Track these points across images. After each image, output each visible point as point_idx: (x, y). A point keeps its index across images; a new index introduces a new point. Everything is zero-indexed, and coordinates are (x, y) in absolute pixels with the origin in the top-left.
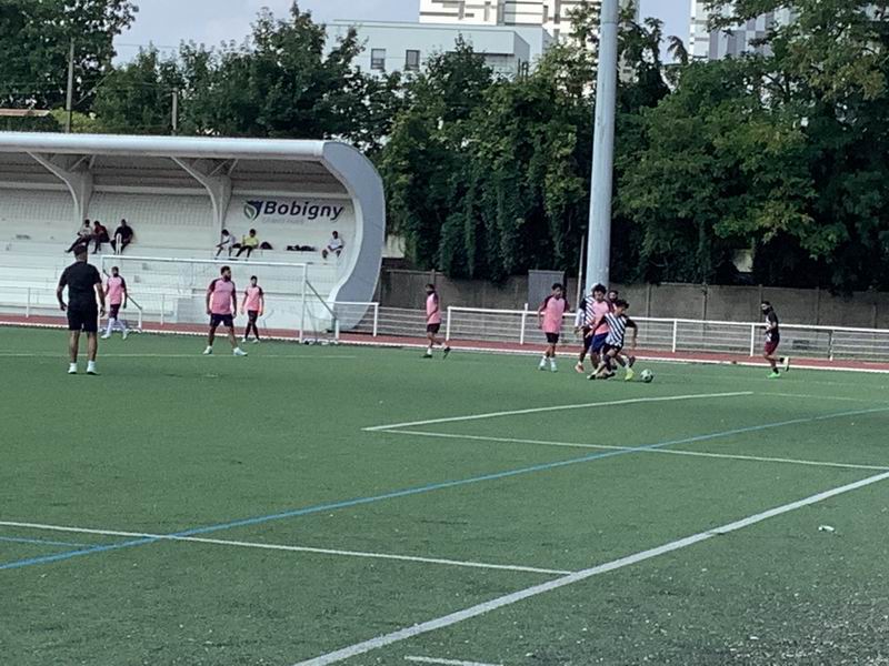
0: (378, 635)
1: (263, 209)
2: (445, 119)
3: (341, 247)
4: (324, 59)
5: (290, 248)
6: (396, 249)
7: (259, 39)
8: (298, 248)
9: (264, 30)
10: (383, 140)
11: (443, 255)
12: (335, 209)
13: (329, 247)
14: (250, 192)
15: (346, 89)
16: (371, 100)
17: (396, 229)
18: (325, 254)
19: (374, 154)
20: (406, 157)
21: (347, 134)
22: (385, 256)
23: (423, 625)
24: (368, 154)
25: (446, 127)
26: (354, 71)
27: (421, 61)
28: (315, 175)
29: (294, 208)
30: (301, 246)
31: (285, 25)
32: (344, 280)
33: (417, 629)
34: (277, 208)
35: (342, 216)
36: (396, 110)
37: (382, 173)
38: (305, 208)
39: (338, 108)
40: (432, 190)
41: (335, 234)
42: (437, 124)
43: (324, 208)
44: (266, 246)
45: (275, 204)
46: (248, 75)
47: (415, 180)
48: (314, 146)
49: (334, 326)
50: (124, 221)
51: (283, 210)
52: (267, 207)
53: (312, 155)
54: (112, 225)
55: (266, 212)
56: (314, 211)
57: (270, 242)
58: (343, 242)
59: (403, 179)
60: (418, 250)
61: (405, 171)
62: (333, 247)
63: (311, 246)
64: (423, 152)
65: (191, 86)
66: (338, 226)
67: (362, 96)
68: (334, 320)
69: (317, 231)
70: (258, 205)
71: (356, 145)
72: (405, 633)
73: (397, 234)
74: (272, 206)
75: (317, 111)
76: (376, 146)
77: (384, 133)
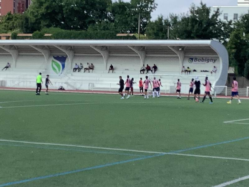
0: (228, 181)
1: (194, 60)
2: (246, 33)
3: (216, 71)
4: (210, 17)
5: (201, 71)
6: (232, 71)
7: (192, 12)
8: (204, 71)
9: (193, 10)
10: (228, 40)
11: (245, 71)
12: (214, 60)
13: (213, 71)
14: (190, 56)
15: (216, 26)
16: (224, 28)
17: (232, 65)
18: (211, 72)
19: (225, 44)
20: (234, 44)
21: (217, 38)
22: (229, 73)
23: (241, 178)
24: (223, 44)
25: (246, 36)
26: (219, 20)
27: (238, 16)
28: (208, 50)
31: (198, 8)
32: (217, 80)
36: (231, 31)
37: (228, 49)
39: (214, 31)
40: (242, 54)
42: (243, 34)
44: (195, 71)
46: (189, 23)
47: (237, 51)
48: (207, 42)
49: (214, 93)
50: (155, 65)
53: (207, 45)
54: (151, 66)
56: (208, 60)
57: (196, 69)
58: (217, 69)
59: (233, 51)
60: (238, 71)
61: (234, 48)
62: (214, 71)
63: (207, 70)
64: (239, 43)
65: (173, 26)
66: (215, 64)
67: (221, 27)
69: (209, 66)
70: (192, 59)
71: (220, 41)
72: (236, 181)
74: (196, 59)
75: (208, 32)
76: (225, 42)
77: (228, 37)
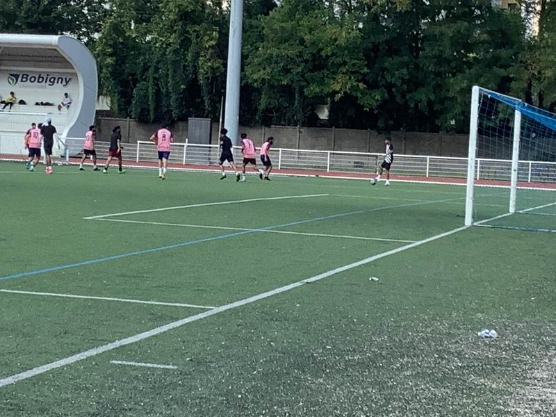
0: (93, 348)
1: (20, 79)
2: (135, 23)
3: (70, 103)
5: (37, 104)
6: (105, 104)
8: (42, 104)
10: (96, 36)
11: (134, 109)
12: (66, 79)
13: (62, 103)
14: (12, 68)
15: (72, 3)
16: (88, 10)
17: (104, 92)
18: (60, 107)
19: (91, 44)
20: (111, 46)
21: (73, 32)
22: (98, 109)
23: (121, 341)
24: (86, 44)
25: (136, 28)
28: (52, 57)
29: (40, 78)
30: (44, 102)
32: (72, 124)
33: (117, 344)
34: (29, 78)
35: (70, 83)
36: (105, 16)
37: (96, 56)
38: (47, 78)
39: (67, 15)
40: (127, 67)
41: (66, 95)
42: (131, 25)
43: (59, 78)
44: (22, 102)
45: (28, 76)
47: (117, 61)
48: (52, 39)
49: (65, 153)
51: (33, 79)
52: (23, 77)
53: (51, 45)
55: (22, 81)
56: (52, 80)
57: (24, 100)
58: (71, 100)
59: (109, 60)
60: (119, 105)
61: (111, 55)
62: (65, 103)
63: (51, 102)
64: (121, 43)
66: (68, 90)
67: (82, 7)
68: (66, 149)
69: (55, 93)
70: (17, 76)
71: (79, 39)
72: (110, 346)
73: (106, 95)
74: (25, 77)
75: (54, 17)
76: (91, 39)
77: (98, 31)
